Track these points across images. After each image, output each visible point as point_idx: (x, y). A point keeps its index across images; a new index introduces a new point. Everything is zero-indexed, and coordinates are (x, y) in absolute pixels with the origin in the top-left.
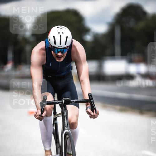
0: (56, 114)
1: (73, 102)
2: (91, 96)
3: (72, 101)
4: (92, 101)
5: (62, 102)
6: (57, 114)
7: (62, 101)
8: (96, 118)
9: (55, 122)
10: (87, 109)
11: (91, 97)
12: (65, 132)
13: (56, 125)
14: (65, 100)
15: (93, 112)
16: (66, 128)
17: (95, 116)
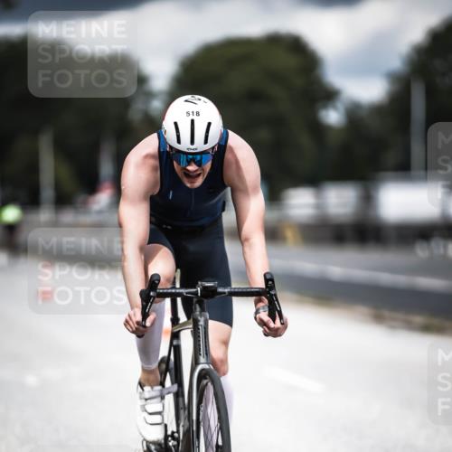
0: (178, 323)
1: (224, 293)
2: (272, 280)
3: (220, 290)
4: (272, 292)
5: (196, 293)
6: (181, 322)
7: (194, 290)
8: (280, 335)
9: (175, 343)
10: (257, 312)
11: (270, 283)
12: (199, 368)
13: (176, 349)
14: (205, 289)
15: (274, 321)
16: (202, 359)
17: (279, 331)
